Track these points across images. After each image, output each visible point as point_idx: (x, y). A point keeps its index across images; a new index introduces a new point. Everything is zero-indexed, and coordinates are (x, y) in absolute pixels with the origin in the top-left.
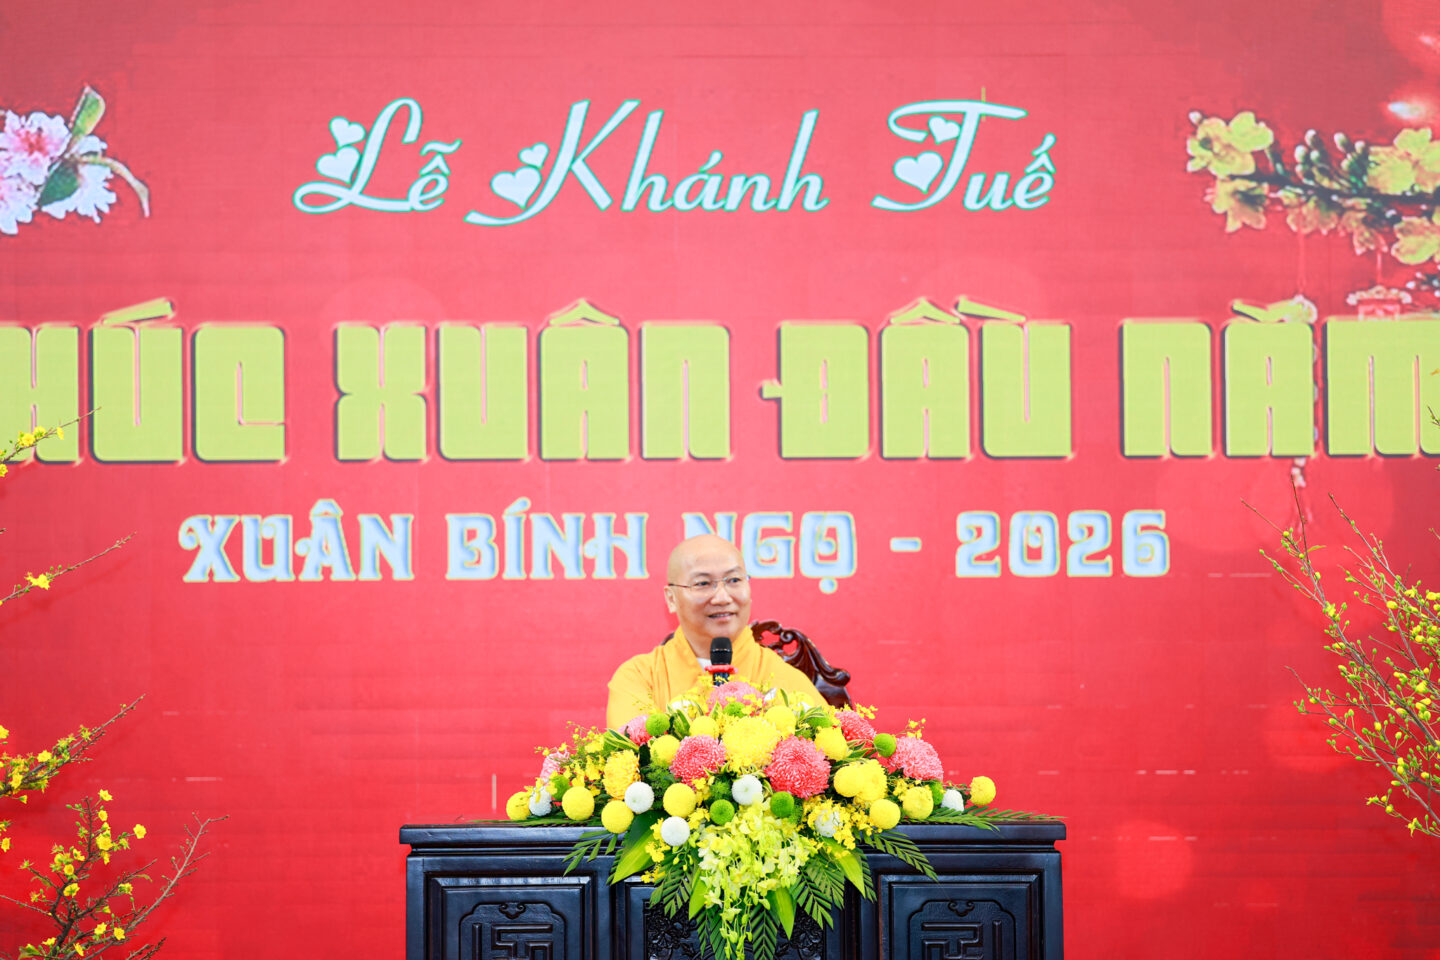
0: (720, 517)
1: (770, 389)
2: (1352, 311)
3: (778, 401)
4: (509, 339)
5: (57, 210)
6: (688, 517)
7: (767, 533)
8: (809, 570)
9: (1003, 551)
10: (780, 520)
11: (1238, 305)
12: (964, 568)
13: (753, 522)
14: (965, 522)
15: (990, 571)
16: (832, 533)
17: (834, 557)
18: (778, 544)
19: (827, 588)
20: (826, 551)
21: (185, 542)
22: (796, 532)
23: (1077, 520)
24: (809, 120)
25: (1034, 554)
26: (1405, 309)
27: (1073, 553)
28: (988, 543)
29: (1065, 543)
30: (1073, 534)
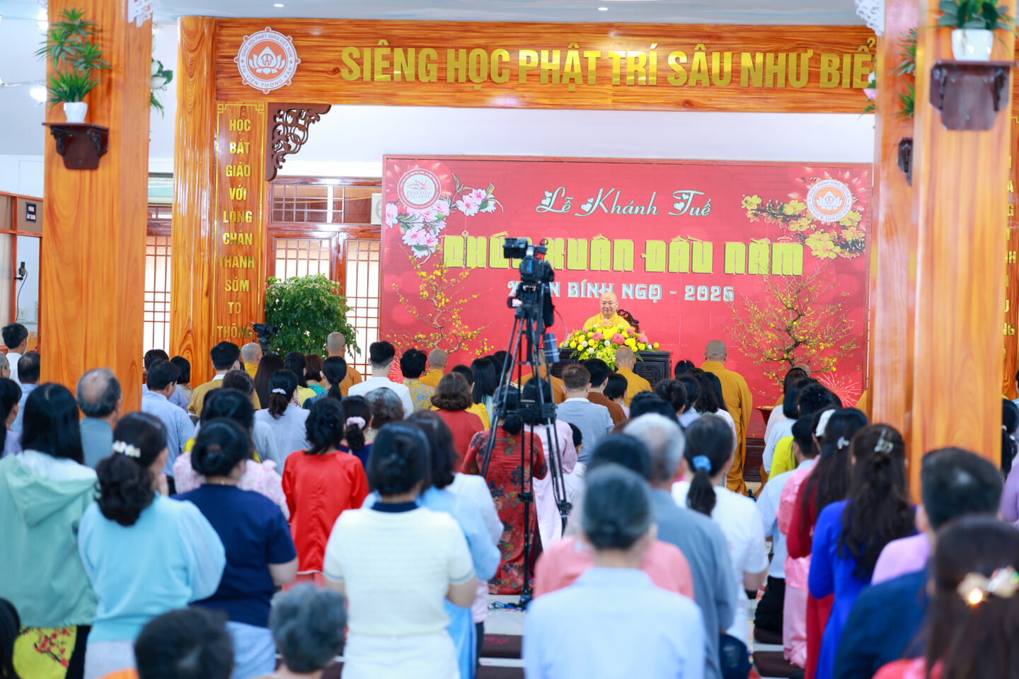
0: (631, 285)
1: (643, 256)
2: (779, 241)
3: (645, 258)
4: (583, 243)
5: (483, 211)
6: (623, 284)
7: (641, 289)
8: (650, 297)
9: (696, 294)
10: (644, 286)
11: (752, 239)
12: (687, 298)
13: (638, 286)
14: (687, 288)
15: (692, 299)
16: (656, 289)
17: (657, 295)
18: (644, 292)
19: (655, 302)
20: (655, 293)
21: (509, 287)
22: (648, 289)
23: (713, 288)
24: (655, 193)
25: (703, 295)
26: (790, 241)
27: (712, 296)
28: (692, 293)
29: (710, 293)
30: (712, 291)
